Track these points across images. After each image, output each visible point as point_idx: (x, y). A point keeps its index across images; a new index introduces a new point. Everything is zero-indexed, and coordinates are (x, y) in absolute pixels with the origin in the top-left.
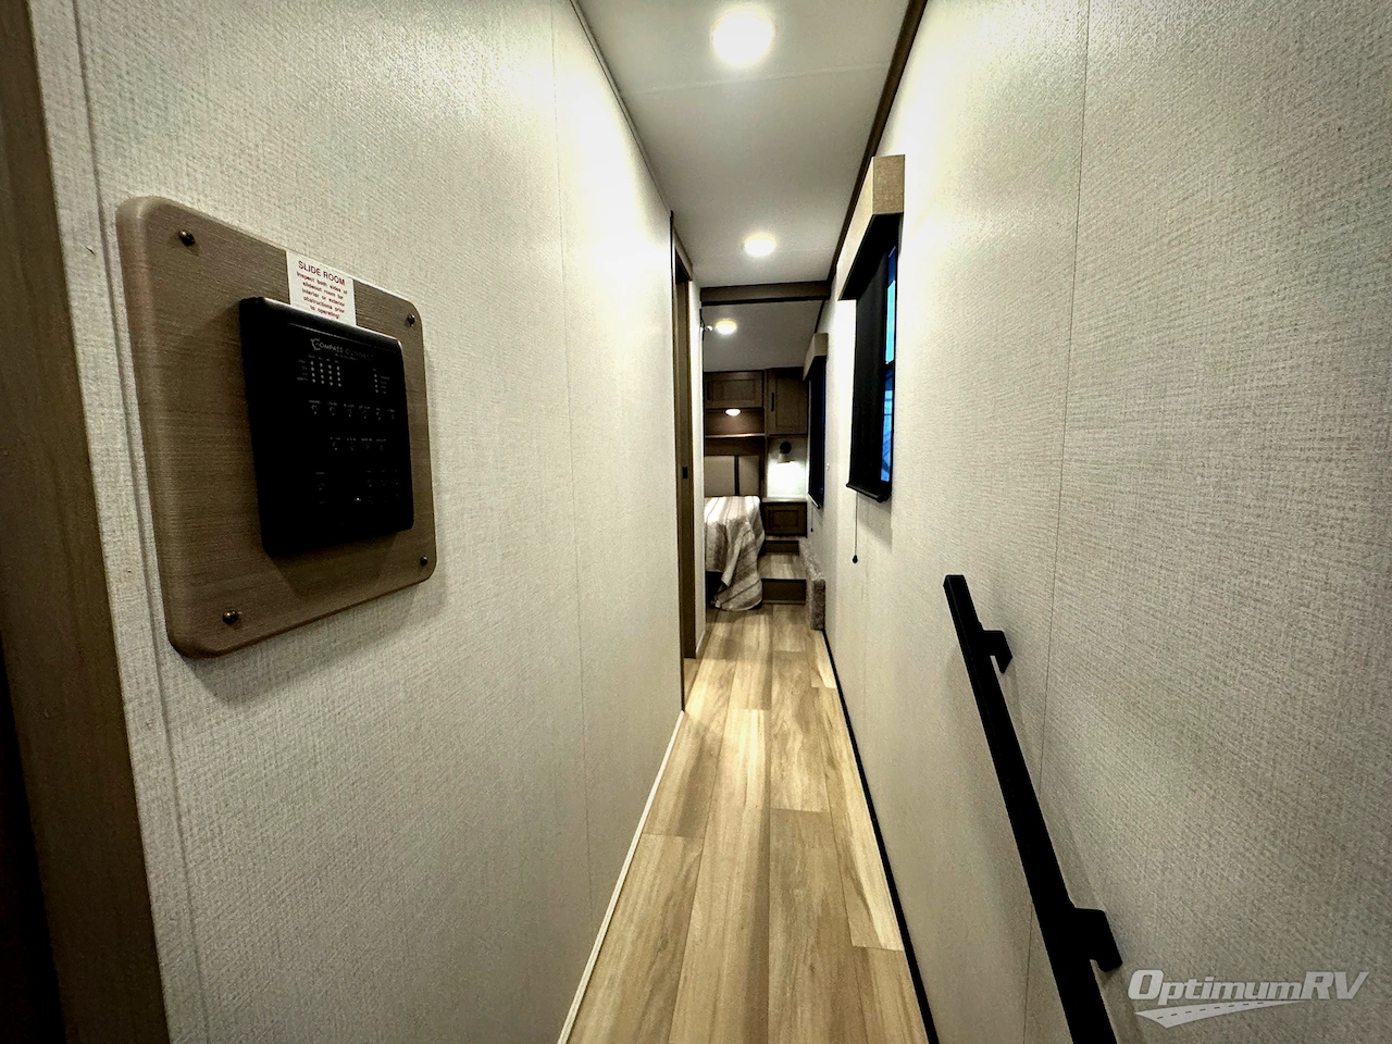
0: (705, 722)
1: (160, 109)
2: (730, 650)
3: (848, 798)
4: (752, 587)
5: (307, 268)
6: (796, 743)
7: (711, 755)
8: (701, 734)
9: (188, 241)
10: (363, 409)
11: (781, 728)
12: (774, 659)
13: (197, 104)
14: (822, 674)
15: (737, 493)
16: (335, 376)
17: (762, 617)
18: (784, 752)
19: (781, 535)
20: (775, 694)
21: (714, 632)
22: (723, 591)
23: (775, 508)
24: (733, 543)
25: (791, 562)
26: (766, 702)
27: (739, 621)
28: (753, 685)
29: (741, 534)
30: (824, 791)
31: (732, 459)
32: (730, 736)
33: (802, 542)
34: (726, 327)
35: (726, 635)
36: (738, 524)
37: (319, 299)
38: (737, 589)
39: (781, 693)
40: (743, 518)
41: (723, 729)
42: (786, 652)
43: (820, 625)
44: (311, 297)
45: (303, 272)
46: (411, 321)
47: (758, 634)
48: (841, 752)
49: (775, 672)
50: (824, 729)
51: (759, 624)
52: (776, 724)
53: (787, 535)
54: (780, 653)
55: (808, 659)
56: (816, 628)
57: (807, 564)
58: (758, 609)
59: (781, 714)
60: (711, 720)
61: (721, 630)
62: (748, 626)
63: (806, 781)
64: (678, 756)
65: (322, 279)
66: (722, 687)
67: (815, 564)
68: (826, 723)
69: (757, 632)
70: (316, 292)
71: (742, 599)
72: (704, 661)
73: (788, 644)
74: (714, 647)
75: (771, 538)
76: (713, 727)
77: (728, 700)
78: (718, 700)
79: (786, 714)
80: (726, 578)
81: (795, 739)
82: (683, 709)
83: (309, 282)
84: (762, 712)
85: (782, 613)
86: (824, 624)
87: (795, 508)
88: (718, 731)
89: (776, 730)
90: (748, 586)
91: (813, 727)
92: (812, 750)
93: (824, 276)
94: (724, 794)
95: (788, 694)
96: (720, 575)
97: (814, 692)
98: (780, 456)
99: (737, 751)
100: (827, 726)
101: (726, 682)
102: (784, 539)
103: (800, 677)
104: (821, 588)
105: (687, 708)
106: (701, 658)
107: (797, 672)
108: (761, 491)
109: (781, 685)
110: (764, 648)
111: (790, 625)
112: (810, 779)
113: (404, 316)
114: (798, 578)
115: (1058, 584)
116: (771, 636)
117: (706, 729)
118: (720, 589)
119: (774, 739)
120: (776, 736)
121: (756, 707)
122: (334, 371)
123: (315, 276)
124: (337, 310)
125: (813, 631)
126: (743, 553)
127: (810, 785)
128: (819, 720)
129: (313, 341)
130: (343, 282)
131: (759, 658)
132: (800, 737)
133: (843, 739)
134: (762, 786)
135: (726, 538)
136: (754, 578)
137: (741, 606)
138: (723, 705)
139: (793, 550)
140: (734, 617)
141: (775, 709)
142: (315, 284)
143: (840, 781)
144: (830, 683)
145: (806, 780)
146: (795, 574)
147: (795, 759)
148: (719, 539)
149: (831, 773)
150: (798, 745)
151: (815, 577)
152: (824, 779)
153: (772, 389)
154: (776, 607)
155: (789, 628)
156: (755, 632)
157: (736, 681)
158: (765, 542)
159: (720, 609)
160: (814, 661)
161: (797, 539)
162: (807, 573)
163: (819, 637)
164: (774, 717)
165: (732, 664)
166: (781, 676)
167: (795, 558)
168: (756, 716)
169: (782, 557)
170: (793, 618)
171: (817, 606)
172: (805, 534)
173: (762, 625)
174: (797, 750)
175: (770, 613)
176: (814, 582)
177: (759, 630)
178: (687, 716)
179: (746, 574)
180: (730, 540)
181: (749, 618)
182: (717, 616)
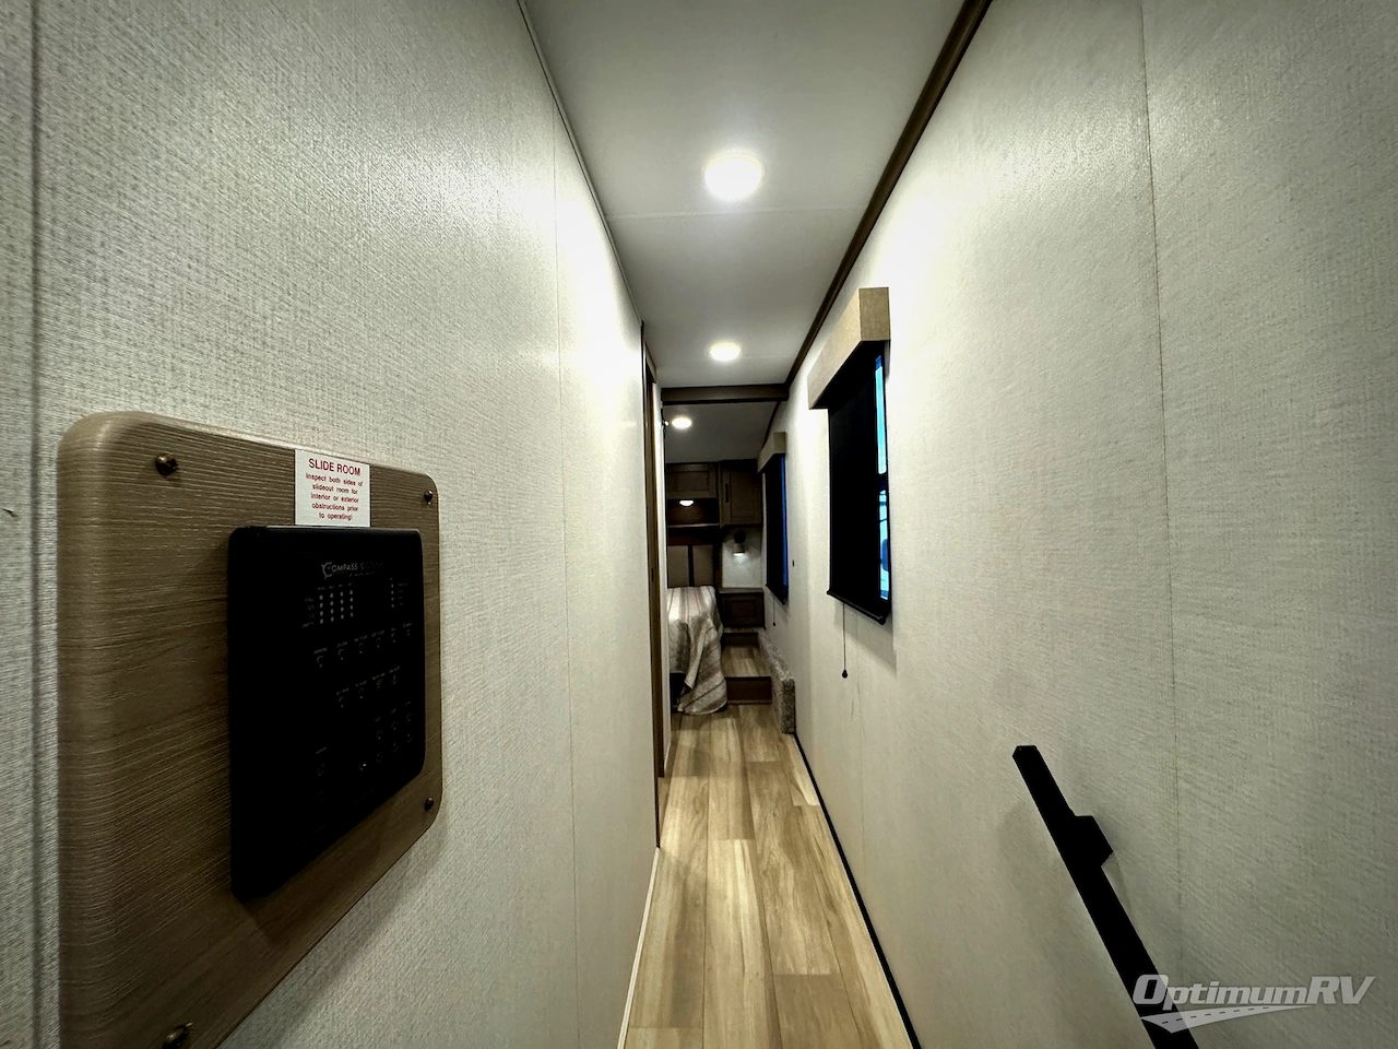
0: (685, 860)
1: (144, 288)
2: (701, 765)
3: (858, 955)
4: (716, 688)
5: (319, 465)
6: (788, 881)
7: (696, 906)
8: (682, 876)
9: (167, 469)
10: (377, 636)
11: (768, 862)
12: (749, 773)
13: (194, 275)
14: (803, 791)
15: (692, 584)
16: (347, 604)
17: (729, 721)
18: (777, 895)
19: (739, 627)
20: (756, 817)
21: (680, 743)
22: (686, 693)
23: (733, 599)
24: (696, 643)
25: (751, 655)
26: (748, 831)
27: (705, 726)
28: (730, 808)
29: (703, 631)
30: (830, 946)
31: (686, 548)
32: (715, 878)
33: (761, 632)
34: (682, 423)
35: (694, 746)
36: (700, 622)
37: (331, 502)
38: (700, 690)
39: (763, 816)
40: (705, 614)
41: (706, 869)
42: (760, 763)
43: (791, 729)
44: (320, 502)
45: (314, 472)
46: (428, 498)
47: (727, 744)
48: (839, 889)
49: (752, 788)
50: (816, 862)
51: (727, 729)
52: (762, 856)
53: (745, 626)
54: (754, 764)
55: (783, 766)
56: (786, 732)
57: (771, 659)
58: (723, 711)
59: (767, 844)
60: (691, 856)
61: (687, 739)
62: (715, 733)
63: (808, 934)
64: (659, 910)
65: (335, 475)
66: (697, 812)
67: (781, 661)
68: (816, 849)
69: (725, 740)
70: (327, 493)
71: (706, 701)
72: (673, 780)
73: (761, 754)
74: (683, 761)
75: (729, 631)
76: (695, 864)
77: (706, 828)
78: (695, 829)
79: (773, 842)
80: (690, 680)
81: (786, 875)
82: (658, 846)
83: (320, 483)
84: (745, 841)
85: (749, 713)
86: (795, 727)
87: (752, 598)
88: (700, 871)
89: (763, 865)
90: (711, 687)
91: (804, 858)
92: (806, 888)
93: (783, 381)
94: (718, 960)
95: (770, 815)
96: (684, 676)
97: (797, 810)
98: (736, 545)
99: (726, 898)
100: (819, 858)
101: (700, 806)
102: (743, 631)
103: (779, 794)
104: (790, 689)
105: (661, 845)
106: (670, 776)
107: (776, 787)
108: (716, 580)
109: (761, 805)
110: (736, 758)
111: (760, 730)
112: (811, 928)
113: (419, 494)
114: (763, 675)
115: (1183, 785)
116: (742, 742)
117: (687, 869)
118: (683, 692)
119: (763, 875)
120: (765, 873)
121: (737, 837)
122: (347, 597)
123: (328, 474)
124: (349, 509)
125: (784, 736)
126: (707, 651)
127: (812, 936)
128: (809, 850)
129: (324, 567)
130: (358, 472)
131: (732, 771)
132: (791, 873)
133: (837, 869)
134: (760, 944)
135: (688, 635)
136: (718, 678)
137: (705, 709)
138: (701, 838)
139: (752, 643)
140: (700, 722)
141: (760, 836)
142: (327, 484)
143: (843, 927)
144: (812, 800)
145: (806, 929)
146: (758, 671)
147: (791, 903)
148: (681, 638)
149: (832, 917)
150: (791, 884)
151: (783, 676)
152: (826, 927)
153: (726, 480)
154: (741, 707)
155: (758, 733)
156: (724, 740)
157: (712, 805)
158: (724, 634)
159: (683, 713)
160: (791, 774)
161: (755, 630)
162: (772, 668)
163: (790, 740)
164: (759, 848)
165: (705, 782)
166: (760, 795)
167: (755, 652)
168: (738, 846)
169: (743, 651)
170: (762, 723)
171: (788, 708)
172: (762, 624)
173: (731, 731)
174: (790, 890)
175: (737, 715)
176: (783, 682)
177: (727, 738)
178: (663, 853)
179: (710, 675)
180: (692, 639)
181: (716, 723)
182: (680, 722)
